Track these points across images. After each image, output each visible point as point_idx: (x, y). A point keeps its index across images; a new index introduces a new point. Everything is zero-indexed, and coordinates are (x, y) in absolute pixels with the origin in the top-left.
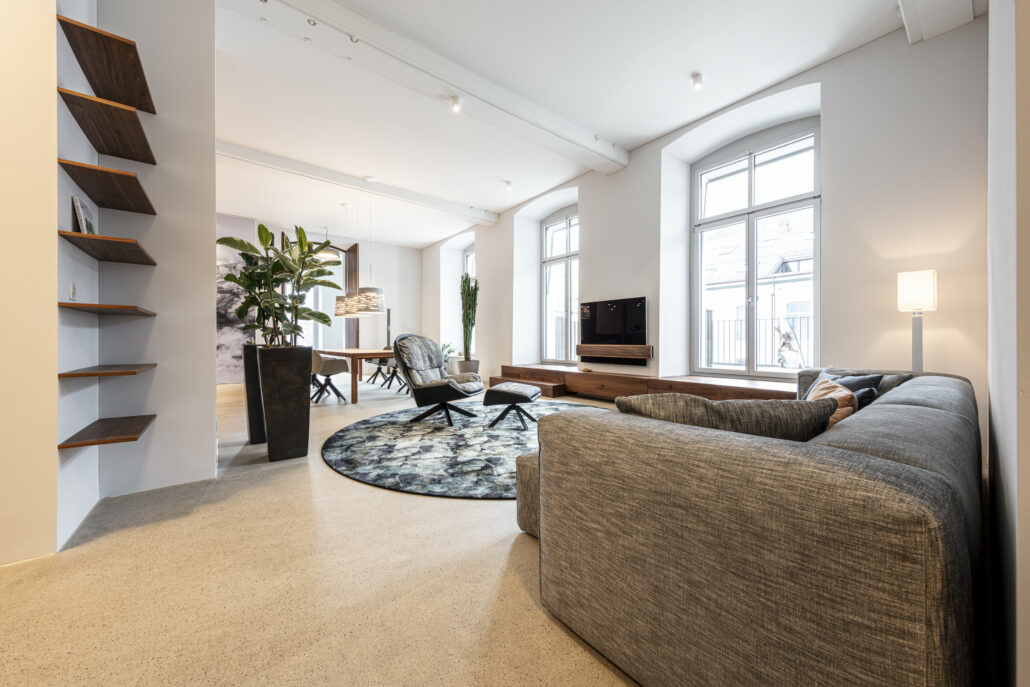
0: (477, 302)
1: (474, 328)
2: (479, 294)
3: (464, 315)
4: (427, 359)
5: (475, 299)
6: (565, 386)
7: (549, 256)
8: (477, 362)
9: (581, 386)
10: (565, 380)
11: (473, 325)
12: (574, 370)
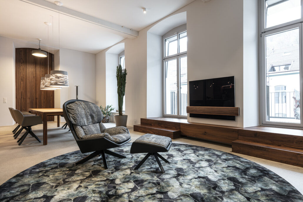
0: (126, 81)
1: (124, 97)
2: (127, 77)
3: (118, 89)
4: (90, 117)
5: (125, 80)
6: (180, 131)
7: (166, 56)
8: (127, 116)
9: (190, 132)
10: (180, 128)
11: (124, 95)
12: (185, 121)
